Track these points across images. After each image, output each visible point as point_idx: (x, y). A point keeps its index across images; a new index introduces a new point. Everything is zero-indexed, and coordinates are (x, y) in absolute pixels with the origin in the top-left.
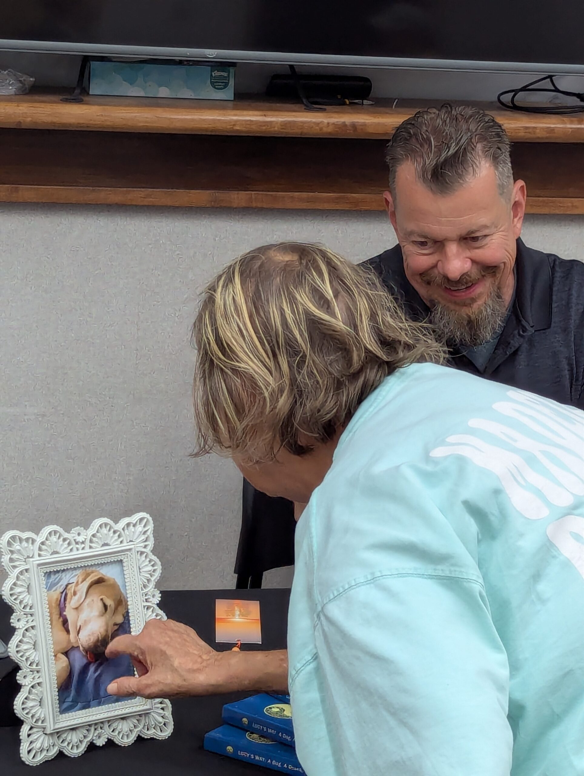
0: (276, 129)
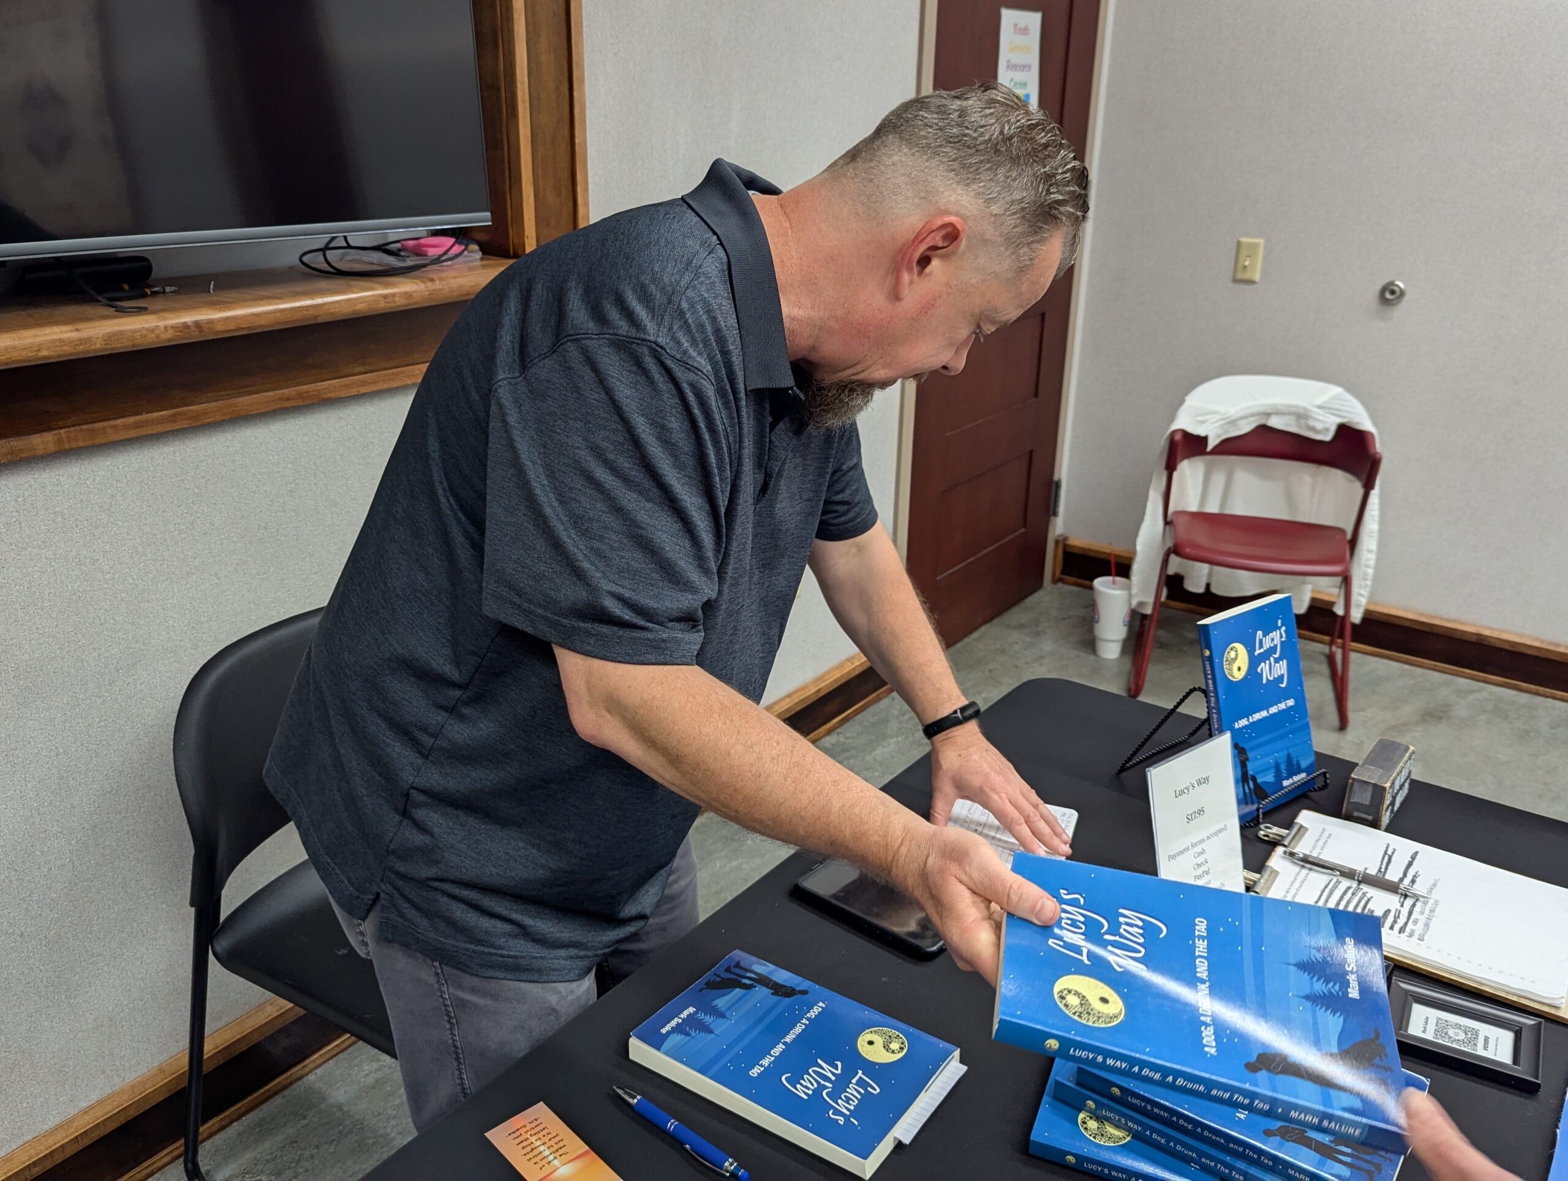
0: (98, 346)
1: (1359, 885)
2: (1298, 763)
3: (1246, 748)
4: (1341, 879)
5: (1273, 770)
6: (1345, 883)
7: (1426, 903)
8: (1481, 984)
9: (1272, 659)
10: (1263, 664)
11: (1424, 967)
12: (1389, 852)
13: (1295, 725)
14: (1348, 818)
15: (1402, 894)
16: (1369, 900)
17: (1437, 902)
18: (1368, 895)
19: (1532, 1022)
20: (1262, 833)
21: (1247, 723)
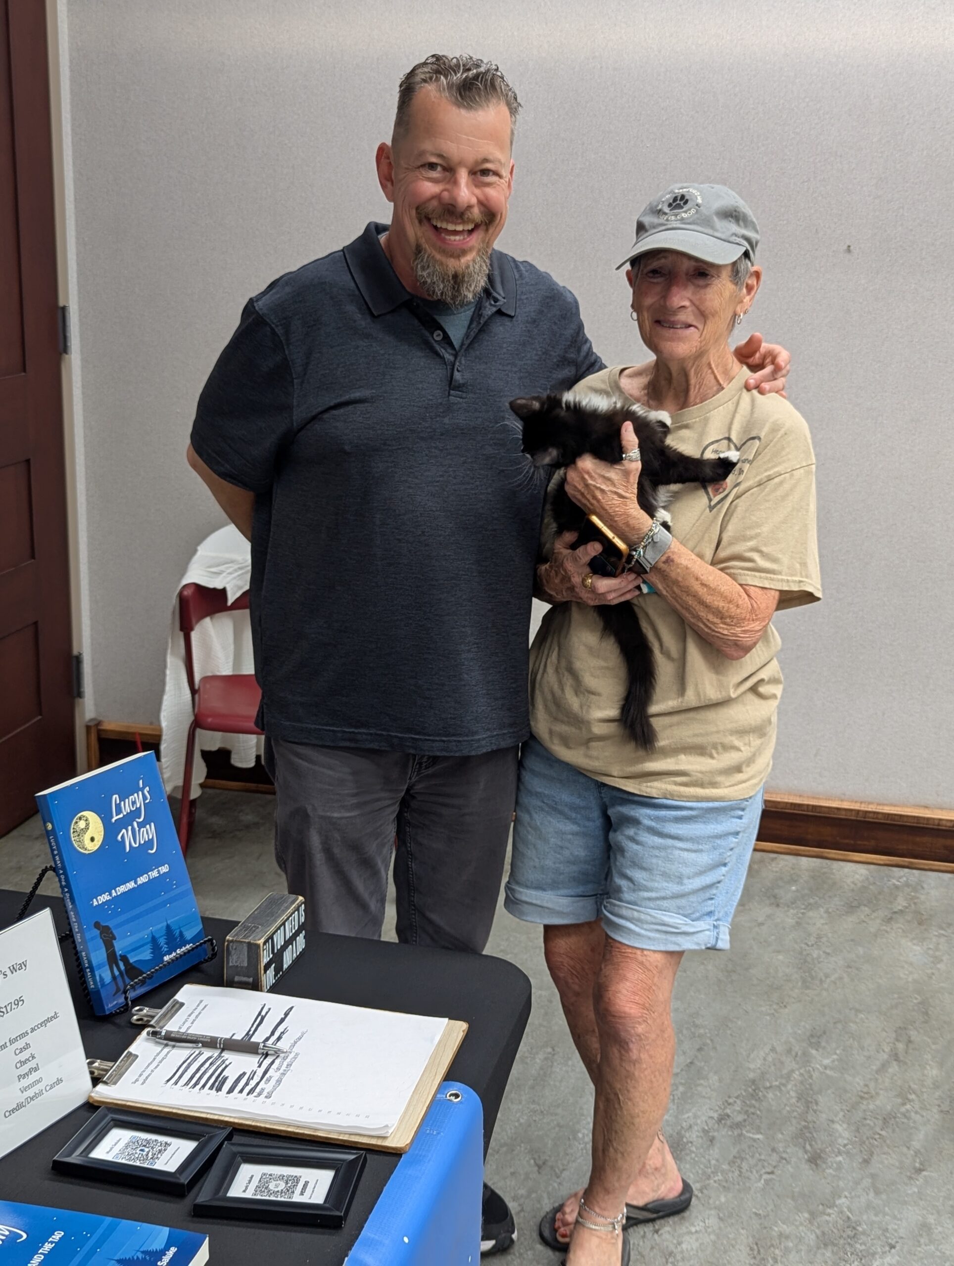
1: (221, 1053)
2: (181, 934)
3: (111, 926)
4: (203, 1050)
5: (149, 946)
6: (207, 1053)
7: (285, 1059)
8: (316, 1130)
9: (135, 824)
10: (124, 831)
11: (263, 1125)
12: (263, 1013)
13: (173, 894)
14: (231, 984)
15: (263, 1054)
16: (226, 1067)
17: (297, 1054)
18: (227, 1062)
19: (352, 1157)
20: (135, 1017)
21: (109, 898)
